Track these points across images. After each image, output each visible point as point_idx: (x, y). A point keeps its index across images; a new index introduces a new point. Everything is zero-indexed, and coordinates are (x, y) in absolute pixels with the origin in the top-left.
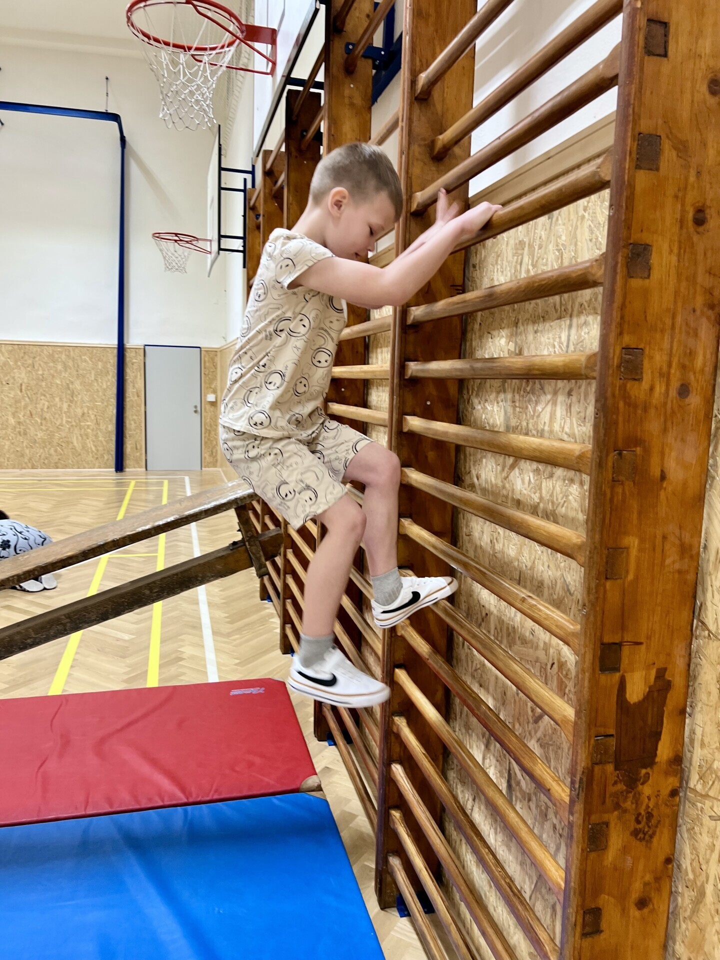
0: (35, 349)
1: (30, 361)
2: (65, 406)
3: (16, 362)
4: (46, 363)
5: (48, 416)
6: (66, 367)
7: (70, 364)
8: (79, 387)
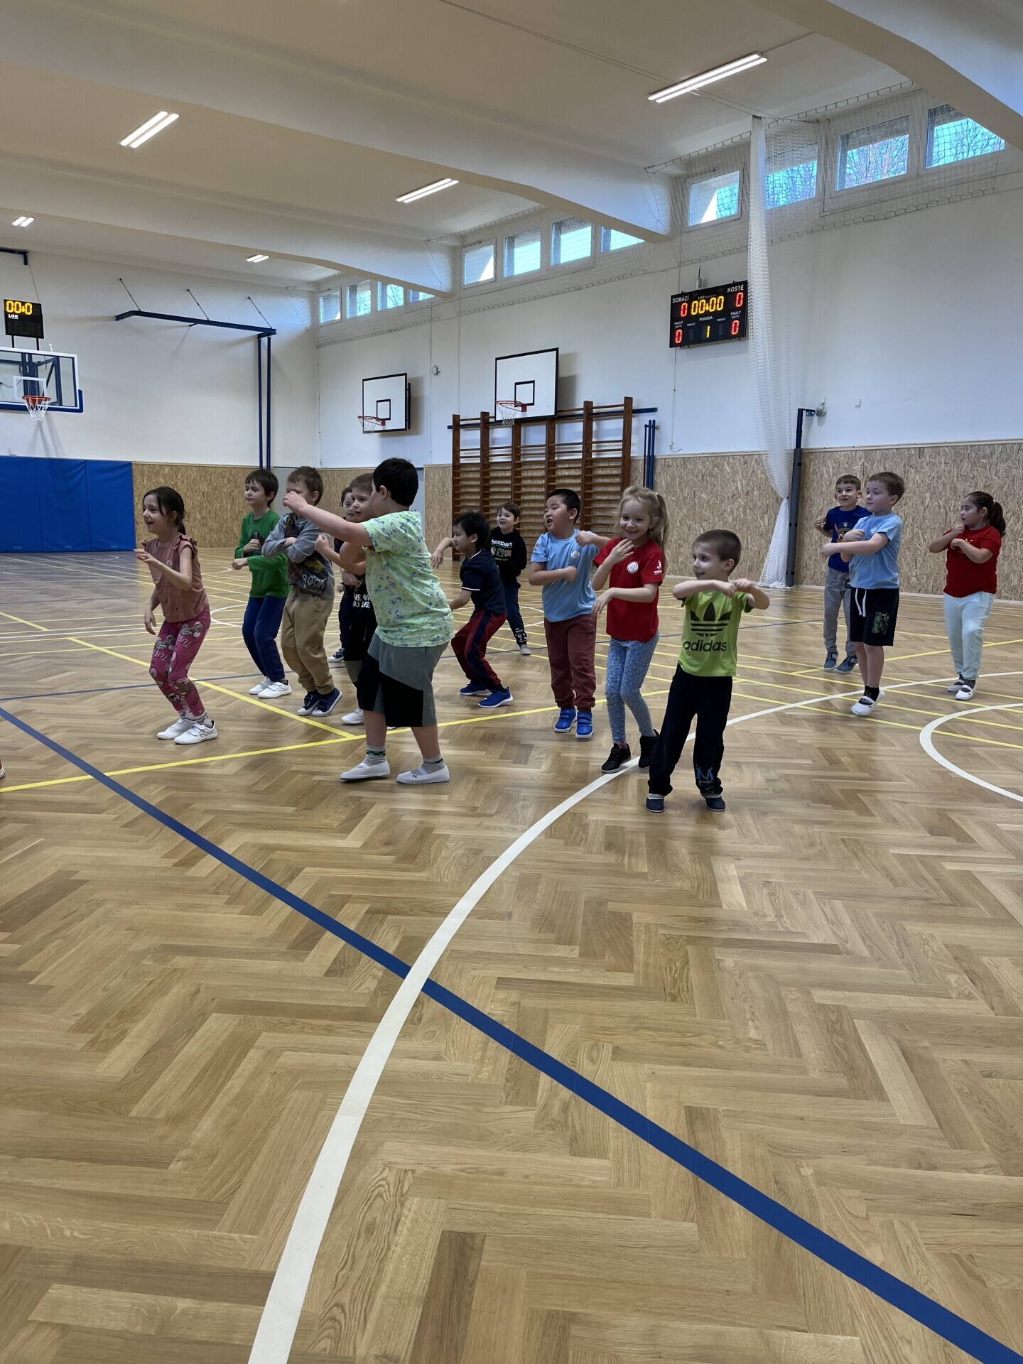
0: (211, 470)
1: (209, 478)
2: (229, 506)
3: (201, 478)
4: (218, 478)
5: (219, 513)
6: (229, 480)
7: (232, 478)
8: (237, 494)
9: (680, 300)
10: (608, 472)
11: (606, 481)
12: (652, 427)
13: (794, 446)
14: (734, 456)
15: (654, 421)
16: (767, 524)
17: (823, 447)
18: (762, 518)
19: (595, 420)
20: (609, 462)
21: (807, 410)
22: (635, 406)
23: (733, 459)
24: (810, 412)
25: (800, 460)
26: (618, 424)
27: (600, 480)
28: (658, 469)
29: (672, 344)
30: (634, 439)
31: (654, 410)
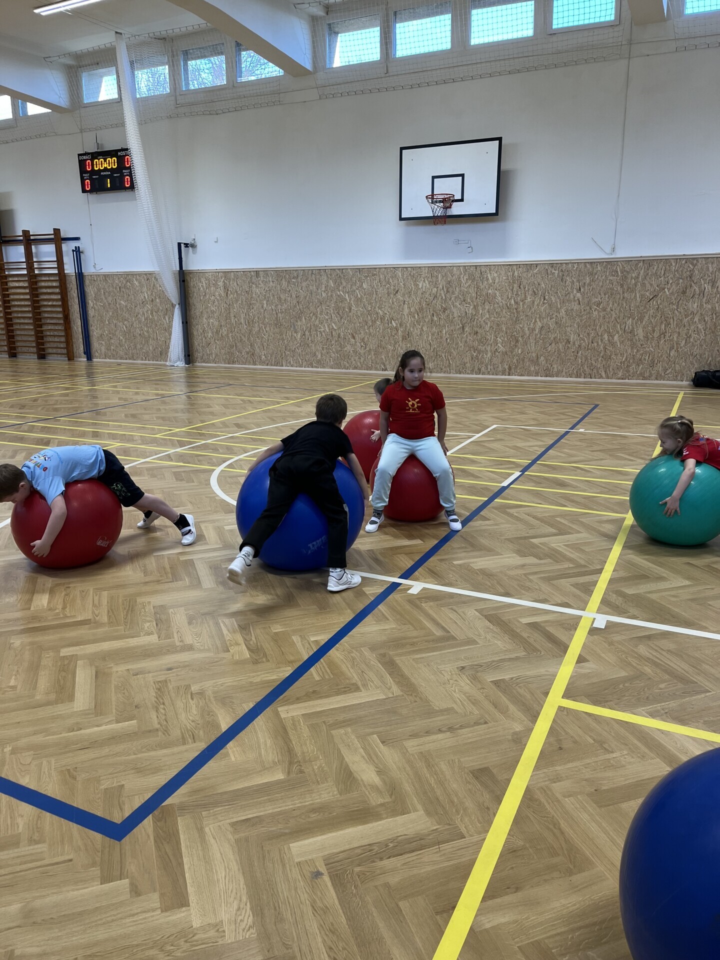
9: (85, 157)
10: (50, 284)
11: (49, 291)
12: (78, 252)
13: (178, 269)
14: (140, 274)
15: (79, 247)
16: (168, 322)
17: (197, 269)
18: (164, 318)
19: (34, 245)
20: (49, 277)
21: (185, 244)
22: (63, 235)
23: (140, 276)
24: (186, 245)
25: (183, 278)
26: (50, 248)
27: (44, 291)
28: (87, 282)
29: (84, 191)
30: (65, 259)
31: (77, 239)
